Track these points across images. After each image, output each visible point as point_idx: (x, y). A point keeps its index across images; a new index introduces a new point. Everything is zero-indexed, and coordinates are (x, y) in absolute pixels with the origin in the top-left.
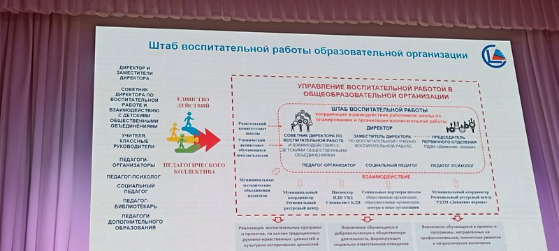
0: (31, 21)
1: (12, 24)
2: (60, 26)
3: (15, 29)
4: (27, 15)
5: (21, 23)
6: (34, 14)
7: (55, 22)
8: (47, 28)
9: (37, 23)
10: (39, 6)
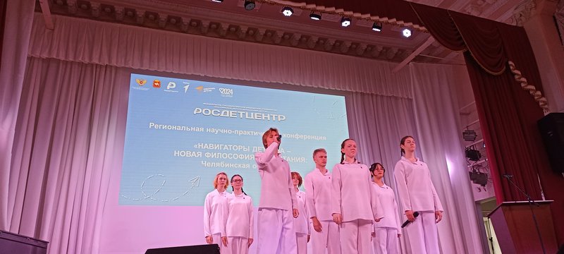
0: (94, 68)
1: (83, 69)
2: (111, 72)
3: (85, 71)
4: (92, 65)
5: (89, 69)
6: (97, 65)
7: (108, 69)
8: (103, 73)
9: (98, 70)
10: (100, 61)
